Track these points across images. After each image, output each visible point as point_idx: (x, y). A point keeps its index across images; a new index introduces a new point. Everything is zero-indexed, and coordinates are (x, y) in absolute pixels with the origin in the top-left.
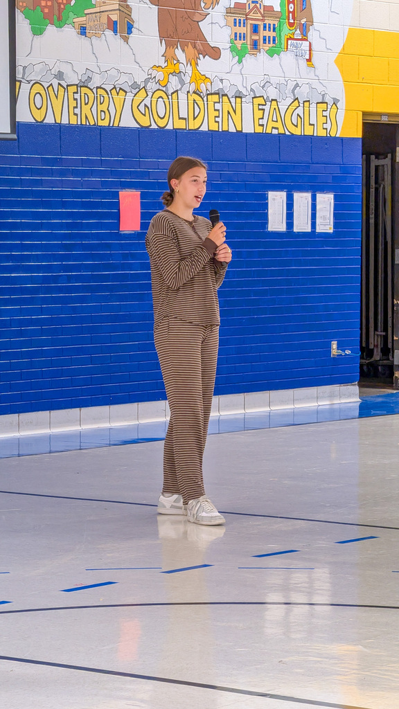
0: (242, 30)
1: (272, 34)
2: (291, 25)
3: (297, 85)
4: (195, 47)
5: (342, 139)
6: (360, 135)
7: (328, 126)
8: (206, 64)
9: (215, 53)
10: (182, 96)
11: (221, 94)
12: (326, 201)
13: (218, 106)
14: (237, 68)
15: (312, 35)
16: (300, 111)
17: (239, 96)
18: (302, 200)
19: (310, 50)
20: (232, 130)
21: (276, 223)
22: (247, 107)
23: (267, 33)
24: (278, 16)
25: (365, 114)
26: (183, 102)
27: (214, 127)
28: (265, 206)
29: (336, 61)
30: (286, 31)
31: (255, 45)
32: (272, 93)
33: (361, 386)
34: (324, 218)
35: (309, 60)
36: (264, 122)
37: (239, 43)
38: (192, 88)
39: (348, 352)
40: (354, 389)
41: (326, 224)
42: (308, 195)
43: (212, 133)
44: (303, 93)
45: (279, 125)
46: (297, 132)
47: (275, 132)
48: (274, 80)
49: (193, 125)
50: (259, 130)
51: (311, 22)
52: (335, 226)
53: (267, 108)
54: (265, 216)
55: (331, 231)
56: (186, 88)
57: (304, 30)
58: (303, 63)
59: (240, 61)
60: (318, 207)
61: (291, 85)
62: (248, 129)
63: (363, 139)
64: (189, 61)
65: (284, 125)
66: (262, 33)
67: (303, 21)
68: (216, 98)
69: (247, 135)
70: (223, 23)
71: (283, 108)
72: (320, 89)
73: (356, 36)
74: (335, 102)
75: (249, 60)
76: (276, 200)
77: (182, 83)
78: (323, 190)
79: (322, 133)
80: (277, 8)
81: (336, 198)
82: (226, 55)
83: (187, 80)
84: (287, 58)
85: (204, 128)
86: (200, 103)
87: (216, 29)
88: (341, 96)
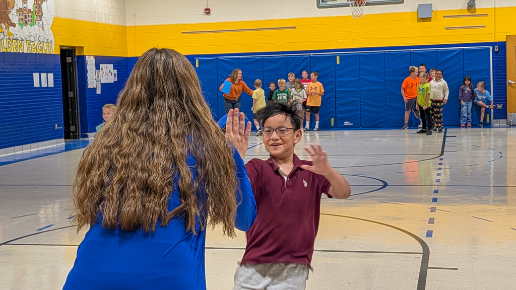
0: (22, 17)
1: (31, 19)
2: (37, 15)
3: (40, 36)
4: (8, 23)
5: (54, 55)
6: (59, 53)
7: (50, 50)
8: (11, 28)
9: (14, 25)
10: (5, 40)
11: (16, 39)
12: (51, 76)
13: (16, 44)
14: (21, 30)
15: (43, 19)
16: (41, 45)
17: (22, 40)
18: (44, 75)
19: (43, 24)
20: (21, 52)
21: (36, 85)
22: (25, 44)
23: (29, 18)
24: (32, 12)
25: (60, 46)
26: (5, 42)
27: (15, 51)
28: (33, 78)
29: (51, 28)
30: (35, 17)
31: (26, 22)
32: (32, 39)
33: (65, 139)
34: (50, 82)
35: (43, 28)
36: (30, 49)
37: (21, 22)
38: (8, 38)
39: (61, 127)
40: (63, 140)
41: (51, 85)
42: (45, 74)
43: (14, 53)
44: (42, 39)
45: (35, 50)
46: (41, 52)
47: (34, 52)
48: (32, 34)
49: (9, 51)
50: (29, 52)
51: (42, 14)
52: (54, 84)
53: (31, 44)
54: (33, 82)
55: (53, 86)
56: (6, 37)
57: (41, 17)
58: (41, 29)
59: (22, 28)
60: (49, 78)
61: (38, 36)
62: (26, 52)
63: (61, 55)
64: (6, 28)
65: (37, 50)
66: (28, 18)
67: (40, 14)
68: (15, 41)
69: (25, 53)
70: (16, 15)
71: (36, 44)
72: (47, 37)
73: (56, 19)
74: (51, 42)
75: (24, 27)
76: (36, 76)
77: (4, 35)
78: (50, 72)
79: (48, 53)
80: (32, 10)
81: (54, 75)
82: (17, 25)
83: (6, 34)
84: (36, 27)
85: (12, 51)
86: (10, 42)
87: (14, 17)
88: (53, 40)
